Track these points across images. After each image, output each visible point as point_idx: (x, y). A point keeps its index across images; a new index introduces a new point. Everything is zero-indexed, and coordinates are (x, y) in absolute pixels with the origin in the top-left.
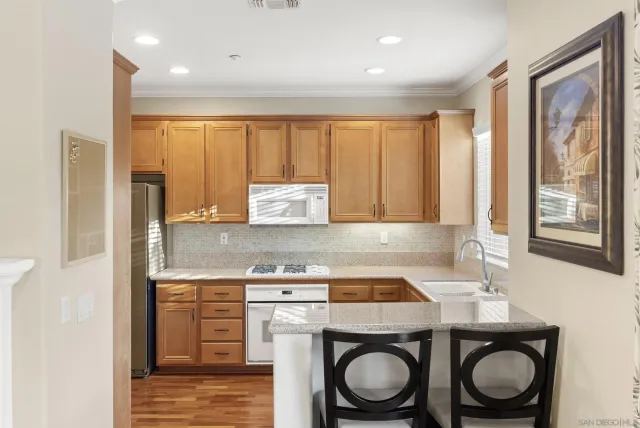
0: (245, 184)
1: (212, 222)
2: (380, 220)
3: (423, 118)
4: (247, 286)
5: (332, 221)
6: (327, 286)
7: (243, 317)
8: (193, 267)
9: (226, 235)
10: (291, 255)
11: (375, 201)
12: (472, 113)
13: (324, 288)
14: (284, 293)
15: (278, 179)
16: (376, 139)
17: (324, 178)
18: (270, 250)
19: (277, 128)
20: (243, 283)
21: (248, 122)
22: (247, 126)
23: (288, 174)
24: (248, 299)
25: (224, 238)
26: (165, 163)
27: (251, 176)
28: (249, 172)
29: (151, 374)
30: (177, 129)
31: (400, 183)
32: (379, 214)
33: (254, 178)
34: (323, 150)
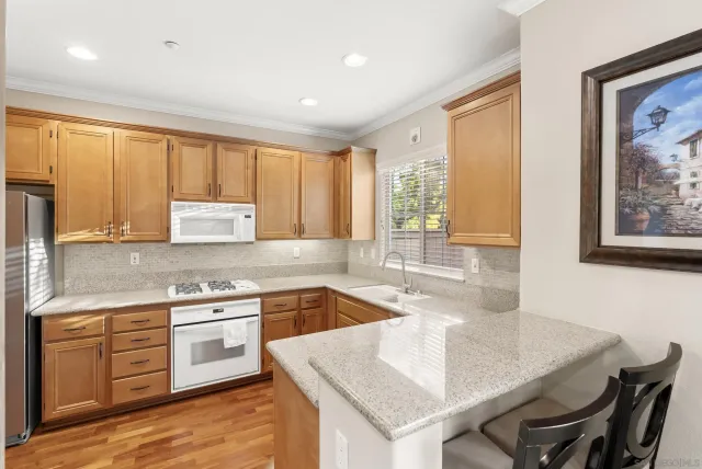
0: (165, 202)
1: (122, 242)
2: (300, 237)
3: (334, 154)
4: (172, 309)
5: (258, 239)
6: (258, 300)
7: (168, 344)
8: (93, 293)
9: (137, 255)
10: (212, 272)
11: (296, 221)
12: (374, 152)
13: (255, 303)
14: (216, 311)
15: (203, 197)
16: (296, 166)
17: (250, 198)
18: (189, 268)
19: (203, 146)
20: (167, 306)
21: (169, 137)
22: (168, 141)
23: (214, 193)
24: (173, 323)
25: (135, 258)
26: (54, 170)
27: (172, 193)
28: (171, 189)
29: (32, 434)
30: (73, 132)
31: (317, 205)
32: (299, 232)
33: (176, 195)
34: (250, 172)
